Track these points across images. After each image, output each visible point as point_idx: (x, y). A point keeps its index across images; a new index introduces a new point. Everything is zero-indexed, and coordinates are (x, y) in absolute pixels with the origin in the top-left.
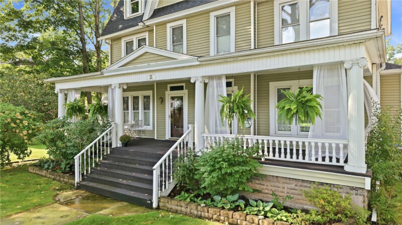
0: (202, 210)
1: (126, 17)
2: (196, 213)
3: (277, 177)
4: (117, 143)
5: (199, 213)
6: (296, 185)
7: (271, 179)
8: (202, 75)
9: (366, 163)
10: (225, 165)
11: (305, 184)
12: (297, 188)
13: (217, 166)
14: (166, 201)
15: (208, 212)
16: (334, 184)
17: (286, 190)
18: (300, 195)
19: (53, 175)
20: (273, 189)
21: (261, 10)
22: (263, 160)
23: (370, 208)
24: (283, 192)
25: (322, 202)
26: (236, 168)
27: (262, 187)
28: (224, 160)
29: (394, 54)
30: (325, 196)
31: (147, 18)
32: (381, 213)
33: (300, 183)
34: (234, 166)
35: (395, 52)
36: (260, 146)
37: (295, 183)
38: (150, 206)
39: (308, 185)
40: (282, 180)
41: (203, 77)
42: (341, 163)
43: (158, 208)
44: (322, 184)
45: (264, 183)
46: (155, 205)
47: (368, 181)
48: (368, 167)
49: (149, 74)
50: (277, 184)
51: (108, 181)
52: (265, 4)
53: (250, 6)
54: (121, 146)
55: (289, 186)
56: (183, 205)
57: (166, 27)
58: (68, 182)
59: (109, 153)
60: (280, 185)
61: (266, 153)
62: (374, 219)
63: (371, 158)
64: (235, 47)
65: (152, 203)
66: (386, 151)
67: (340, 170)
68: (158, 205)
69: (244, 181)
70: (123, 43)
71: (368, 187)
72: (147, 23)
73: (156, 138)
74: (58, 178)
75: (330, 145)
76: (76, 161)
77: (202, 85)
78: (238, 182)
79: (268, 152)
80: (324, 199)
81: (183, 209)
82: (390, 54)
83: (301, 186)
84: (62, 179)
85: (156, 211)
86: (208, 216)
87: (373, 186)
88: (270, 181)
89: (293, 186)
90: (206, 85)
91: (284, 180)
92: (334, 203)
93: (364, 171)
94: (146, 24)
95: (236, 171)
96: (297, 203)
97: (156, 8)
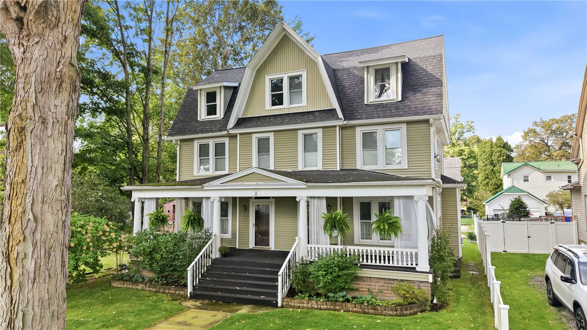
0: (321, 304)
1: (200, 118)
2: (316, 306)
3: (370, 277)
4: (216, 255)
5: (319, 306)
6: (384, 283)
7: (365, 279)
8: (307, 196)
9: (429, 265)
10: (337, 269)
11: (390, 282)
12: (385, 285)
13: (330, 270)
14: (290, 300)
15: (327, 305)
16: (410, 280)
17: (377, 288)
18: (387, 290)
19: (155, 288)
20: (367, 287)
21: (344, 134)
22: (359, 265)
23: (433, 295)
24: (375, 289)
25: (403, 292)
26: (345, 272)
27: (359, 286)
28: (335, 266)
29: (463, 133)
30: (405, 288)
31: (232, 127)
32: (439, 298)
33: (387, 281)
34: (343, 269)
35: (465, 130)
36: (361, 255)
37: (383, 281)
38: (275, 305)
39: (393, 282)
40: (374, 280)
41: (307, 197)
42: (414, 266)
43: (282, 307)
44: (402, 281)
45: (360, 283)
46: (279, 305)
47: (431, 276)
48: (431, 268)
49: (254, 191)
50: (370, 283)
51: (224, 289)
52: (348, 129)
53: (336, 130)
54: (220, 256)
55: (380, 284)
56: (305, 301)
57: (252, 137)
58: (175, 293)
59: (210, 264)
60: (373, 284)
61: (361, 260)
62: (435, 301)
63: (432, 261)
64: (323, 164)
65: (277, 303)
66: (441, 256)
67: (413, 270)
68: (282, 305)
69: (349, 281)
70: (196, 145)
71: (431, 280)
72: (232, 132)
73: (237, 248)
74: (162, 290)
75: (407, 252)
76: (189, 272)
77: (306, 204)
78: (345, 282)
79: (363, 259)
80: (404, 290)
81: (305, 305)
82: (459, 133)
83: (388, 283)
84: (167, 291)
85: (282, 309)
86: (327, 307)
87: (435, 282)
88: (365, 281)
89: (382, 284)
90: (308, 202)
91: (376, 280)
92: (411, 292)
93: (428, 271)
94: (230, 133)
95: (344, 274)
96: (385, 296)
97: (240, 117)
